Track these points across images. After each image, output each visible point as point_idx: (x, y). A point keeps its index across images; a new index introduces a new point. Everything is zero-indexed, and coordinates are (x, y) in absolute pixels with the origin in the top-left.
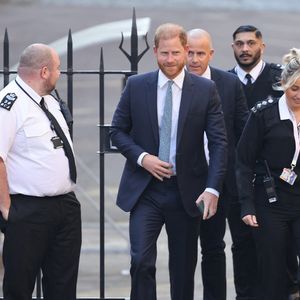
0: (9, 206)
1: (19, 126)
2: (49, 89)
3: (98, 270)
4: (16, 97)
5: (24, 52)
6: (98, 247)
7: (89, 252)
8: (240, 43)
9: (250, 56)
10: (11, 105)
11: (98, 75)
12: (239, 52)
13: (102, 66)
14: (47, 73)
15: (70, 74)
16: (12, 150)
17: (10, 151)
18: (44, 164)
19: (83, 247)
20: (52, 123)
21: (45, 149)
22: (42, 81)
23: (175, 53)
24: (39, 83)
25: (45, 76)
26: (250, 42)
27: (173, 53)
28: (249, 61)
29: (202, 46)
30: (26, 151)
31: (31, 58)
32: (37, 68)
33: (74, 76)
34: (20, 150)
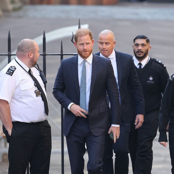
0: (11, 128)
1: (17, 84)
2: (34, 64)
3: (60, 163)
4: (15, 69)
5: (19, 44)
6: (60, 150)
7: (56, 153)
8: (137, 45)
9: (143, 52)
10: (13, 73)
11: (60, 56)
12: (136, 50)
13: (62, 51)
14: (32, 54)
15: (44, 55)
16: (13, 98)
17: (12, 98)
18: (30, 105)
19: (52, 150)
20: (35, 83)
21: (31, 97)
22: (29, 59)
23: (87, 44)
24: (28, 60)
25: (31, 57)
26: (143, 45)
27: (86, 43)
28: (141, 55)
29: (108, 39)
30: (21, 98)
31: (23, 47)
32: (27, 52)
33: (47, 56)
34: (17, 97)
